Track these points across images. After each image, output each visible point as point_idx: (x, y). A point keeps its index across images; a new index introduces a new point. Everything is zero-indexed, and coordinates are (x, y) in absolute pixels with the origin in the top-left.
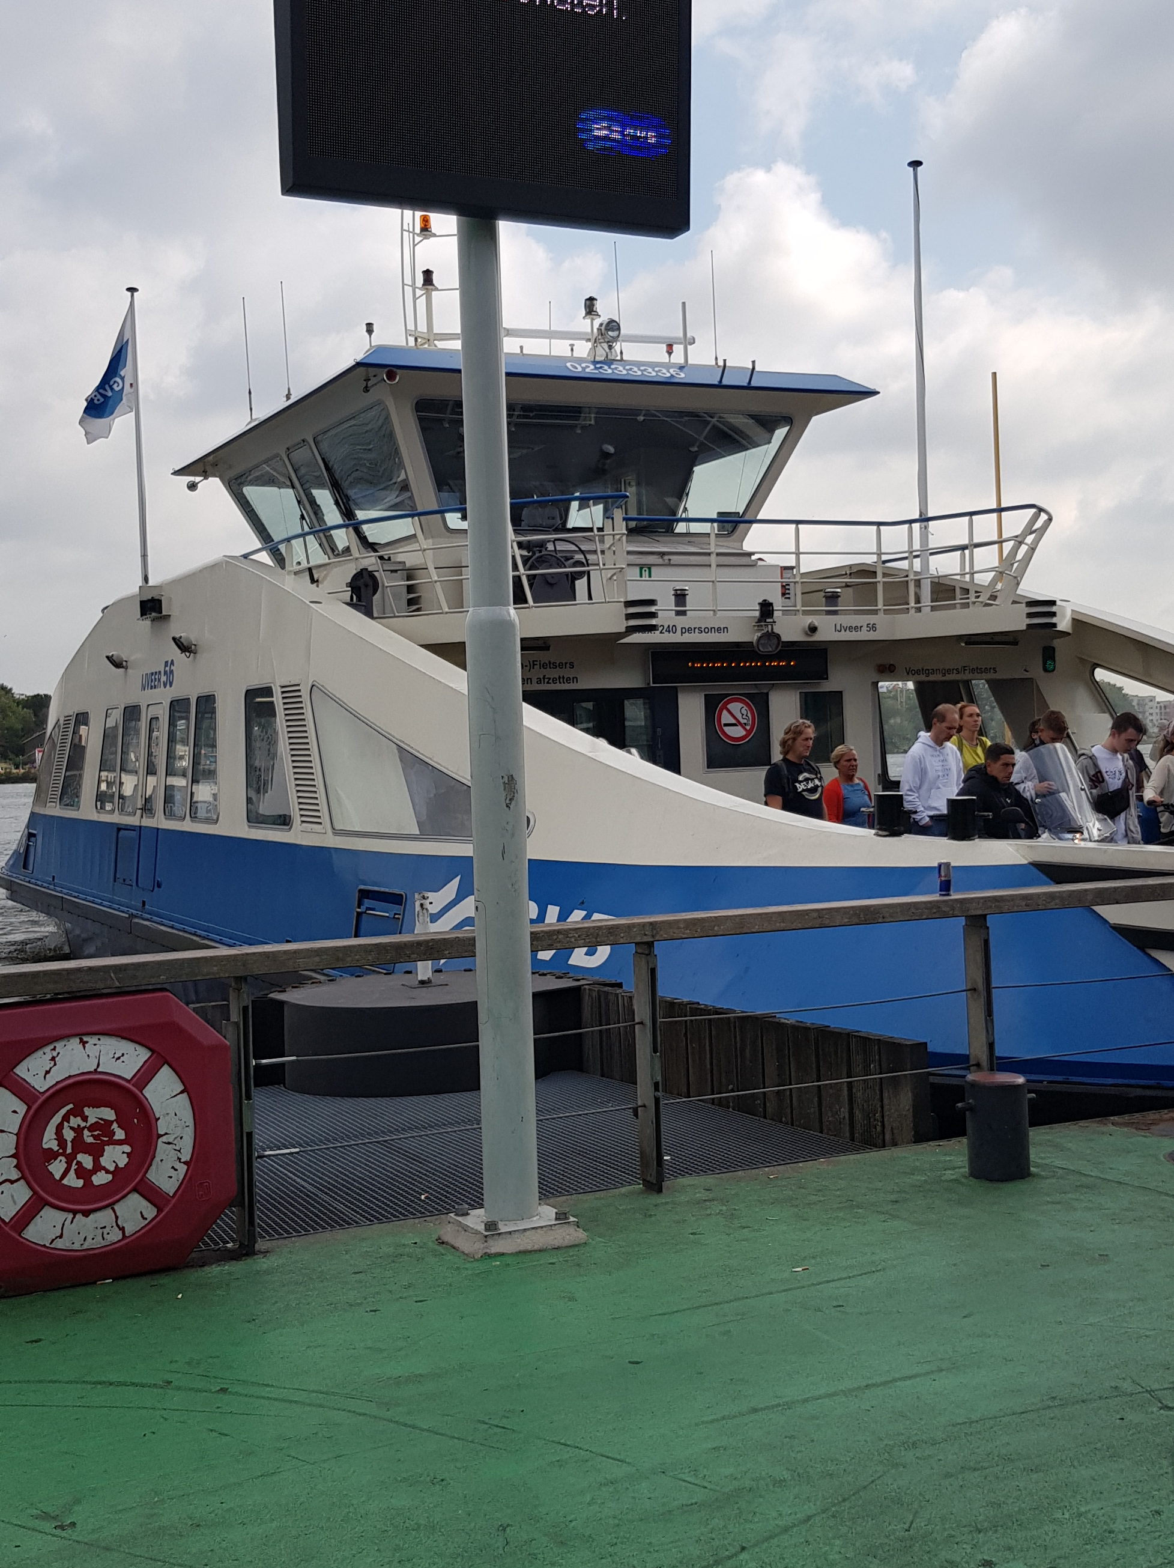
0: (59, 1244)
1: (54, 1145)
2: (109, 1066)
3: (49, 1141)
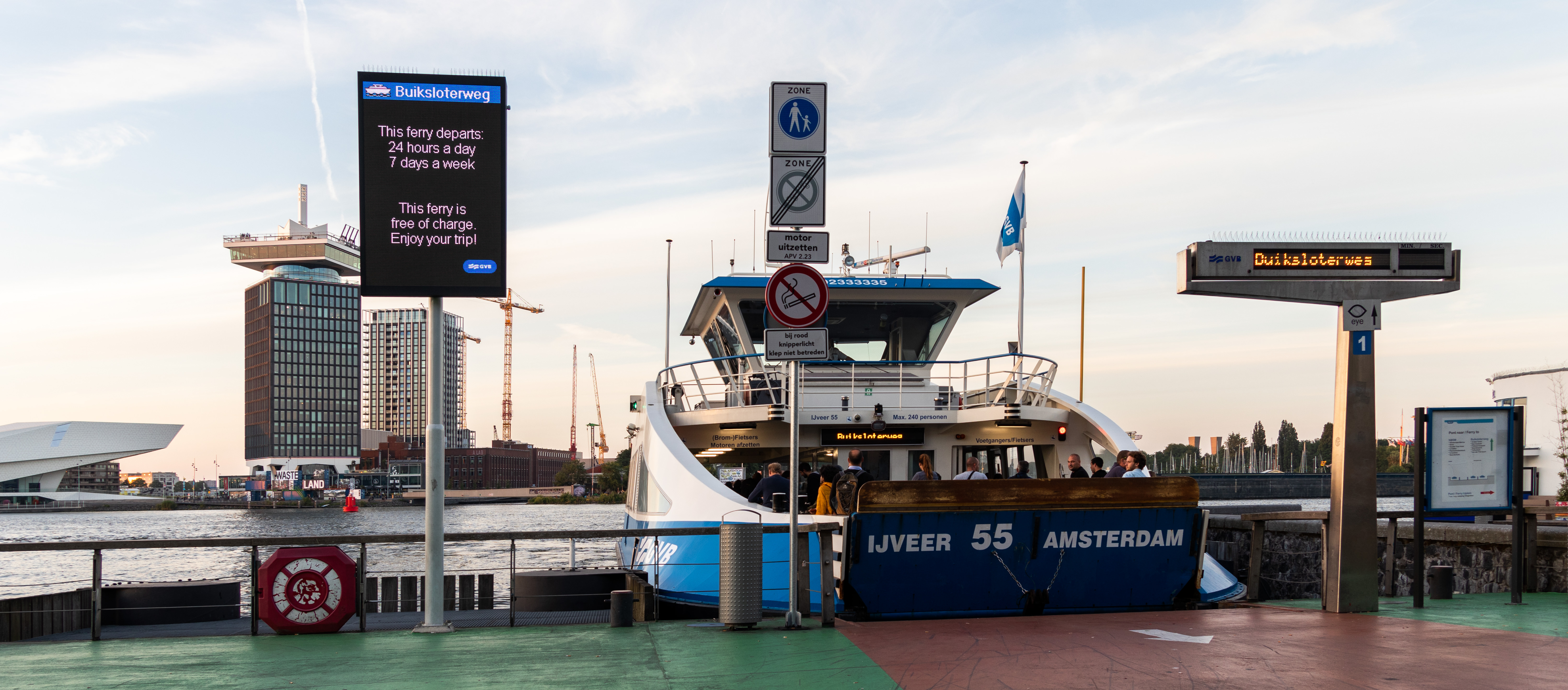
0: (298, 621)
1: (297, 591)
2: (314, 568)
3: (295, 589)
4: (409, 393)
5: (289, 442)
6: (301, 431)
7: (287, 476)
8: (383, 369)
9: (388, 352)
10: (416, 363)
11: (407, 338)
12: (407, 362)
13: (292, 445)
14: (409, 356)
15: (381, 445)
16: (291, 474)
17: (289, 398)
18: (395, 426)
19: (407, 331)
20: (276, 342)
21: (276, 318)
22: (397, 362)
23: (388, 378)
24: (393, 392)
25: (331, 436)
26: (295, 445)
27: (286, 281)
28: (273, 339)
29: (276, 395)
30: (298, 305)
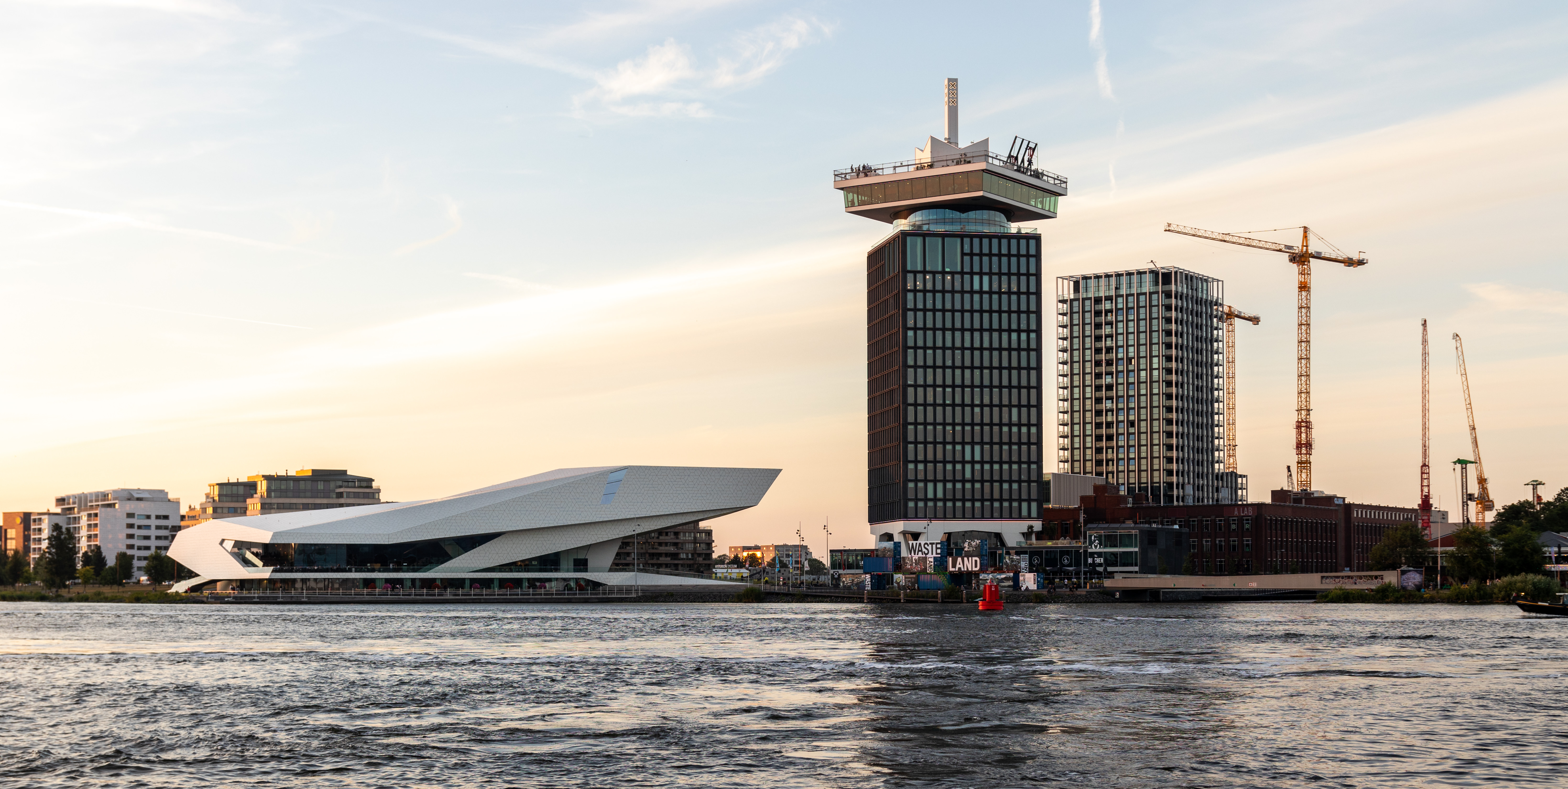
4: (1132, 412)
5: (930, 495)
6: (949, 477)
7: (924, 550)
8: (1091, 373)
9: (1098, 345)
10: (1142, 361)
11: (1127, 321)
12: (1129, 360)
13: (935, 499)
14: (1131, 349)
15: (1083, 499)
16: (929, 548)
17: (930, 424)
18: (1110, 468)
19: (1128, 309)
20: (910, 333)
21: (910, 296)
22: (1112, 360)
23: (1098, 388)
24: (1107, 411)
25: (996, 485)
26: (940, 500)
27: (924, 235)
28: (906, 329)
29: (911, 419)
30: (943, 273)
